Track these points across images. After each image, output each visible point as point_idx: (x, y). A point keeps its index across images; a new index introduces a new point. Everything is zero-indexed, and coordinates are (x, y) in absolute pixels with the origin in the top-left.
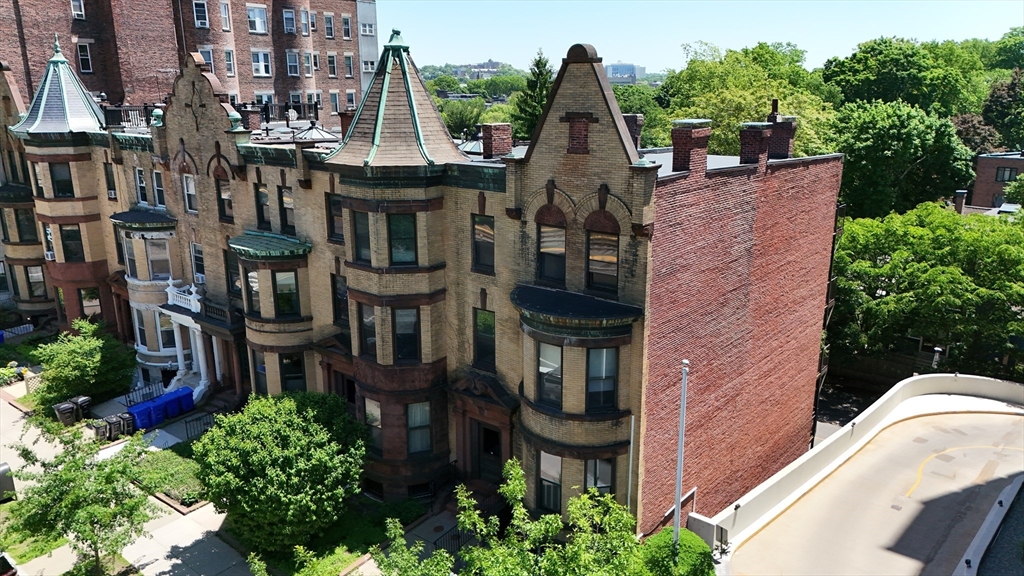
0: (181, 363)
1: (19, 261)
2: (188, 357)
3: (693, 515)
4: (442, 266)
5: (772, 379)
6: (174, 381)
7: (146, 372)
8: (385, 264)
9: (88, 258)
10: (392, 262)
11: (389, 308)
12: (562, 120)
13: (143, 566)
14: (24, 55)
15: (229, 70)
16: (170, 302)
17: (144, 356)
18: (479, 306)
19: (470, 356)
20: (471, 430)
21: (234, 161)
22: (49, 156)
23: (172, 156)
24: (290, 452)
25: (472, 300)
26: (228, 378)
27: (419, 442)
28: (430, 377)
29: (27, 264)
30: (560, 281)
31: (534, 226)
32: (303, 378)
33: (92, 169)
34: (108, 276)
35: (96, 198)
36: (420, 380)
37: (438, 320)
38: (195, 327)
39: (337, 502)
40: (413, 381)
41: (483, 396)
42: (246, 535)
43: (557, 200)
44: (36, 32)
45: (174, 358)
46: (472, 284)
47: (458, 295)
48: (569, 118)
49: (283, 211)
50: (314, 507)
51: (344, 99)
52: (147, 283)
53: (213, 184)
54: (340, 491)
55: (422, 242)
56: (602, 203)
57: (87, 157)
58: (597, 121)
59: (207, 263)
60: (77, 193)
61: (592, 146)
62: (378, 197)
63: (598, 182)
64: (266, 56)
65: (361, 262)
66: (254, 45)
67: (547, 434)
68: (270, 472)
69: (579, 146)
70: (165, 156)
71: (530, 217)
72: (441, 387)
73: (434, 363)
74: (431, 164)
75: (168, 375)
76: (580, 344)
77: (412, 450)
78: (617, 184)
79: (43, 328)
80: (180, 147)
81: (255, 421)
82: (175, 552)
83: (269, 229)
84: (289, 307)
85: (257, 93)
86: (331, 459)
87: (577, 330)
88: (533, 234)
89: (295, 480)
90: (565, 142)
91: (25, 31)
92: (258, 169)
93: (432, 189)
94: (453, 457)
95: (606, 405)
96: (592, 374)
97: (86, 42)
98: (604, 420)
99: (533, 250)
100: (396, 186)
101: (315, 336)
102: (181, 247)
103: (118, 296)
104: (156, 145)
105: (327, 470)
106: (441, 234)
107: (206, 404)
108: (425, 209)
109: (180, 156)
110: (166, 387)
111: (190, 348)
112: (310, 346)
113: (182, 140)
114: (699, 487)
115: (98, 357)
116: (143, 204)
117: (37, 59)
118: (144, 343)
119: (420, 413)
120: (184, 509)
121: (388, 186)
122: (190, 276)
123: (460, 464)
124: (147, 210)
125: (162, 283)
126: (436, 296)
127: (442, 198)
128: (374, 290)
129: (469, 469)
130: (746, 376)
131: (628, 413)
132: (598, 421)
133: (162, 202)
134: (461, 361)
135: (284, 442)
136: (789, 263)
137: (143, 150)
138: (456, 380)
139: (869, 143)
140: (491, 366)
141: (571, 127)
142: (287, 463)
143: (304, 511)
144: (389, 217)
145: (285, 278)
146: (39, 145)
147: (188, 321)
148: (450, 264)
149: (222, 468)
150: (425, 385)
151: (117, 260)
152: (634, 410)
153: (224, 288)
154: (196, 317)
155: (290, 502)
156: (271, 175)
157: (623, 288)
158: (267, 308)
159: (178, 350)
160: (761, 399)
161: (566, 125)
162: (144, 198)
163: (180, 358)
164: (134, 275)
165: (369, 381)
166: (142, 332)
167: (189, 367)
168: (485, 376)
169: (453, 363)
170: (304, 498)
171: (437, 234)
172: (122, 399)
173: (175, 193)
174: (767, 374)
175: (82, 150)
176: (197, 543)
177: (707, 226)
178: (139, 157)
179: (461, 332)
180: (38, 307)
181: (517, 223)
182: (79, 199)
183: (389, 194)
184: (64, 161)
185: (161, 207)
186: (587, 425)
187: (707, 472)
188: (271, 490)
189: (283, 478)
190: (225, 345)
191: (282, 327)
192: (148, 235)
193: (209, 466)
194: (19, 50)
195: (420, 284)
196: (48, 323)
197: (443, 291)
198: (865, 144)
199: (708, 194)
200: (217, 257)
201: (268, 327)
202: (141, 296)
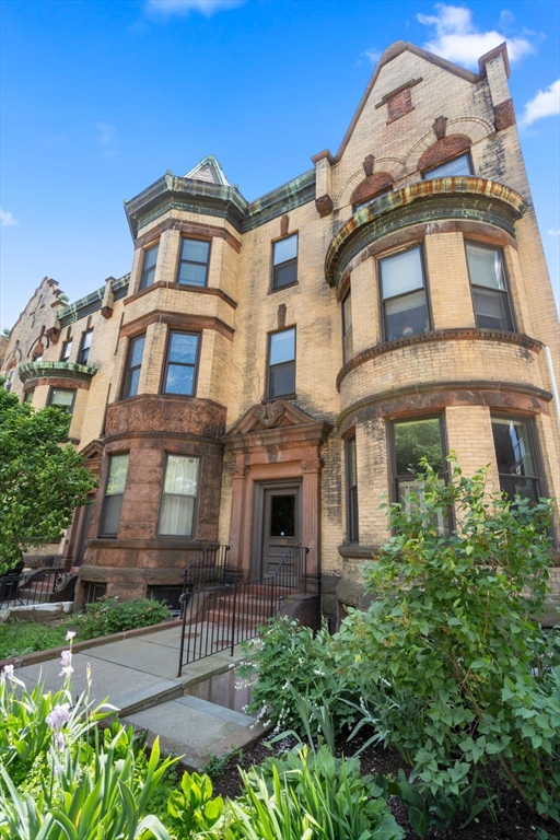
8: (171, 279)
10: (178, 278)
11: (165, 326)
12: (378, 106)
18: (275, 327)
20: (254, 501)
25: (267, 324)
28: (204, 420)
36: (191, 420)
37: (222, 356)
40: (181, 420)
43: (378, 168)
46: (268, 308)
47: (249, 328)
48: (386, 100)
55: (215, 265)
56: (440, 133)
58: (419, 82)
61: (418, 101)
69: (400, 113)
71: (344, 203)
73: (210, 402)
76: (453, 227)
77: (164, 531)
90: (383, 119)
92: (69, 329)
93: (232, 228)
98: (508, 341)
100: (195, 211)
106: (236, 274)
108: (222, 236)
121: (188, 210)
126: (223, 327)
127: (240, 244)
132: (499, 340)
141: (390, 104)
144: (182, 235)
152: (546, 339)
156: (79, 326)
161: (383, 107)
165: (121, 427)
169: (235, 412)
171: (231, 270)
179: (249, 369)
183: (186, 216)
197: (231, 330)
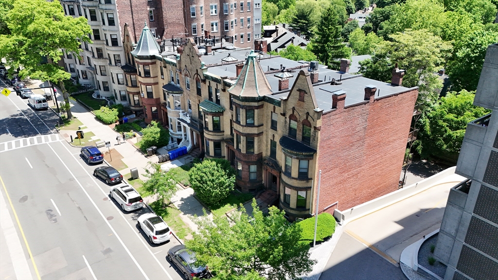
0: (183, 137)
1: (131, 93)
2: (185, 135)
3: (336, 210)
4: (262, 125)
5: (376, 168)
6: (181, 143)
7: (172, 139)
8: (245, 124)
9: (154, 97)
10: (246, 123)
11: (245, 137)
12: (297, 90)
13: (174, 202)
14: (133, 18)
15: (201, 14)
16: (181, 118)
17: (172, 133)
18: (272, 139)
19: (269, 154)
20: (269, 175)
21: (202, 78)
22: (143, 63)
23: (182, 70)
24: (214, 178)
25: (270, 137)
26: (198, 144)
27: (253, 176)
28: (257, 158)
29: (134, 94)
30: (295, 137)
31: (289, 119)
32: (221, 149)
33: (156, 67)
34: (160, 103)
35: (157, 77)
36: (254, 159)
37: (260, 142)
38: (188, 128)
39: (227, 192)
40: (252, 159)
41: (272, 166)
42: (202, 198)
43: (295, 113)
44: (136, 9)
45: (181, 135)
46: (271, 132)
47: (266, 134)
48: (299, 90)
49: (217, 96)
50: (220, 193)
51: (246, 21)
52: (174, 110)
53: (195, 82)
54: (228, 189)
55: (256, 118)
56: (307, 118)
57: (154, 63)
58: (307, 93)
59: (192, 107)
60: (152, 76)
61: (305, 100)
62: (243, 104)
63: (306, 111)
64: (215, 6)
65: (238, 122)
66: (211, 3)
67: (287, 182)
68: (208, 183)
69: (301, 99)
70: (180, 70)
71: (288, 117)
72: (260, 161)
73: (258, 154)
74: (259, 96)
75: (179, 141)
76: (297, 158)
77: (251, 179)
78: (311, 114)
79: (139, 116)
80: (185, 68)
81: (205, 167)
82: (182, 199)
83: (212, 101)
84: (217, 127)
85: (211, 22)
86: (225, 180)
87: (296, 155)
88: (288, 121)
89: (215, 186)
90: (298, 97)
91: (133, 9)
92: (209, 82)
93: (260, 102)
94: (263, 182)
95: (304, 176)
96: (300, 167)
97: (152, 9)
98: (303, 180)
99: (288, 126)
100: (249, 101)
101: (225, 137)
102: (184, 99)
103: (163, 110)
104: (178, 66)
105: (224, 183)
106: (262, 116)
107: (191, 152)
108: (257, 109)
109: (185, 71)
110: (178, 144)
111: (186, 132)
112: (223, 140)
113: (186, 66)
114: (339, 202)
115: (159, 135)
116: (172, 83)
117: (136, 19)
118: (172, 129)
119: (253, 168)
120: (184, 187)
121: (246, 101)
122: (187, 109)
123: (265, 185)
124: (174, 85)
125: (178, 111)
126: (260, 134)
127: (263, 105)
128: (241, 131)
129: (268, 187)
130: (363, 167)
131: (311, 179)
132: (301, 180)
133: (179, 83)
134: (266, 154)
135: (213, 175)
136: (386, 129)
137: (173, 65)
138: (265, 160)
139: (477, 55)
140: (275, 158)
141: (300, 93)
142: (213, 181)
143: (217, 194)
144: (246, 110)
145: (216, 119)
146: (140, 59)
147: (186, 125)
148: (264, 125)
149: (196, 180)
150: (255, 160)
151: (163, 98)
152: (313, 179)
153: (198, 116)
154: (189, 124)
155: (213, 192)
156: (213, 84)
157: (312, 143)
158: (210, 127)
159: (182, 133)
160: (370, 174)
161: (299, 92)
162: (173, 81)
163: (183, 135)
164: (169, 107)
165: (239, 157)
166: (171, 125)
167: (186, 138)
168: (273, 160)
169: (264, 155)
170: (217, 191)
171: (261, 116)
172: (165, 147)
173: (183, 82)
174: (373, 167)
175: (153, 61)
176: (188, 198)
177: (344, 123)
178: (172, 67)
179: (267, 146)
180: (137, 109)
181: (284, 117)
182: (152, 78)
183: (247, 104)
184: (148, 64)
185: (178, 85)
186: (298, 181)
187: (343, 197)
188: (208, 188)
189: (212, 185)
190: (197, 135)
191: (215, 134)
192: (174, 95)
193: (192, 179)
194: (131, 16)
195: (255, 131)
196: (140, 115)
197: (262, 132)
198: (475, 55)
199: (346, 113)
200: (196, 106)
201: (211, 133)
202: (172, 114)
